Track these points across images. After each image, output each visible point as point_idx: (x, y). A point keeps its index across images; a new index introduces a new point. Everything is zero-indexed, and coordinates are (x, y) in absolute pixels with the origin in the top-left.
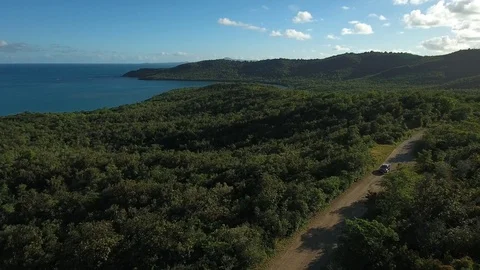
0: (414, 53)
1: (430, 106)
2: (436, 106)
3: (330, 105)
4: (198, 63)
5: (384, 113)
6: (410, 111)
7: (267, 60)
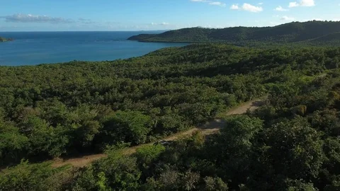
3: (274, 56)
4: (179, 30)
5: (311, 59)
6: (330, 59)
7: (230, 28)
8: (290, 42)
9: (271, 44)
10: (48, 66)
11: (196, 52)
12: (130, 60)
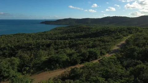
0: (128, 17)
1: (134, 29)
2: (136, 30)
3: (109, 30)
4: (63, 19)
5: (123, 31)
6: (129, 31)
7: (84, 19)
8: (107, 24)
9: (101, 25)
10: (7, 36)
11: (75, 29)
12: (45, 32)
